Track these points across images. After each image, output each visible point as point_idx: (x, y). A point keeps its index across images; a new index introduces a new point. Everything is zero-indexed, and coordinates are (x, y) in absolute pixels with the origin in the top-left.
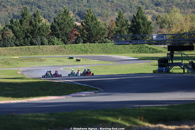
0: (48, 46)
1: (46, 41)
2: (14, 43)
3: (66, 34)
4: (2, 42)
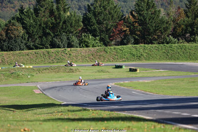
0: (79, 49)
1: (75, 40)
2: (26, 44)
3: (107, 30)
4: (6, 44)
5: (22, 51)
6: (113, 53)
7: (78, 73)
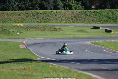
5: (15, 11)
6: (92, 16)
7: (61, 32)
